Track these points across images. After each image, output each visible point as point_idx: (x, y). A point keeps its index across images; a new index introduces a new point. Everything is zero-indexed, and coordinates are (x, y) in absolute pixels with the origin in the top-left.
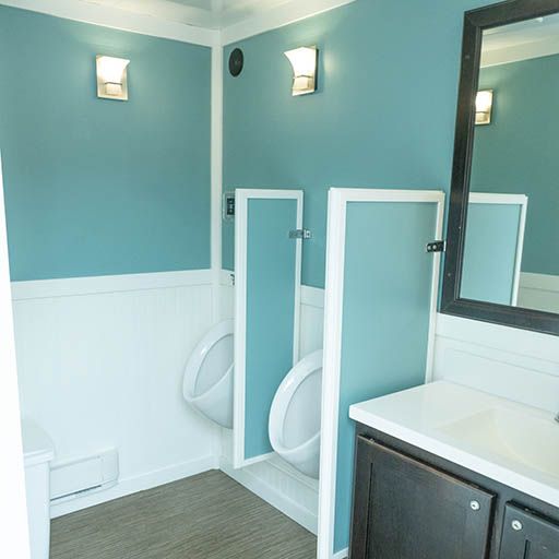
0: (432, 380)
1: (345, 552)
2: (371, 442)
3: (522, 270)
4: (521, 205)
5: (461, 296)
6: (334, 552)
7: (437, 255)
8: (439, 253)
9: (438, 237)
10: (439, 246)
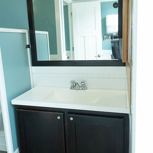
0: (33, 87)
1: (17, 150)
2: (22, 110)
3: (50, 54)
4: (47, 34)
5: (38, 60)
6: (14, 152)
7: (28, 49)
8: (29, 48)
9: (28, 43)
10: (28, 46)
